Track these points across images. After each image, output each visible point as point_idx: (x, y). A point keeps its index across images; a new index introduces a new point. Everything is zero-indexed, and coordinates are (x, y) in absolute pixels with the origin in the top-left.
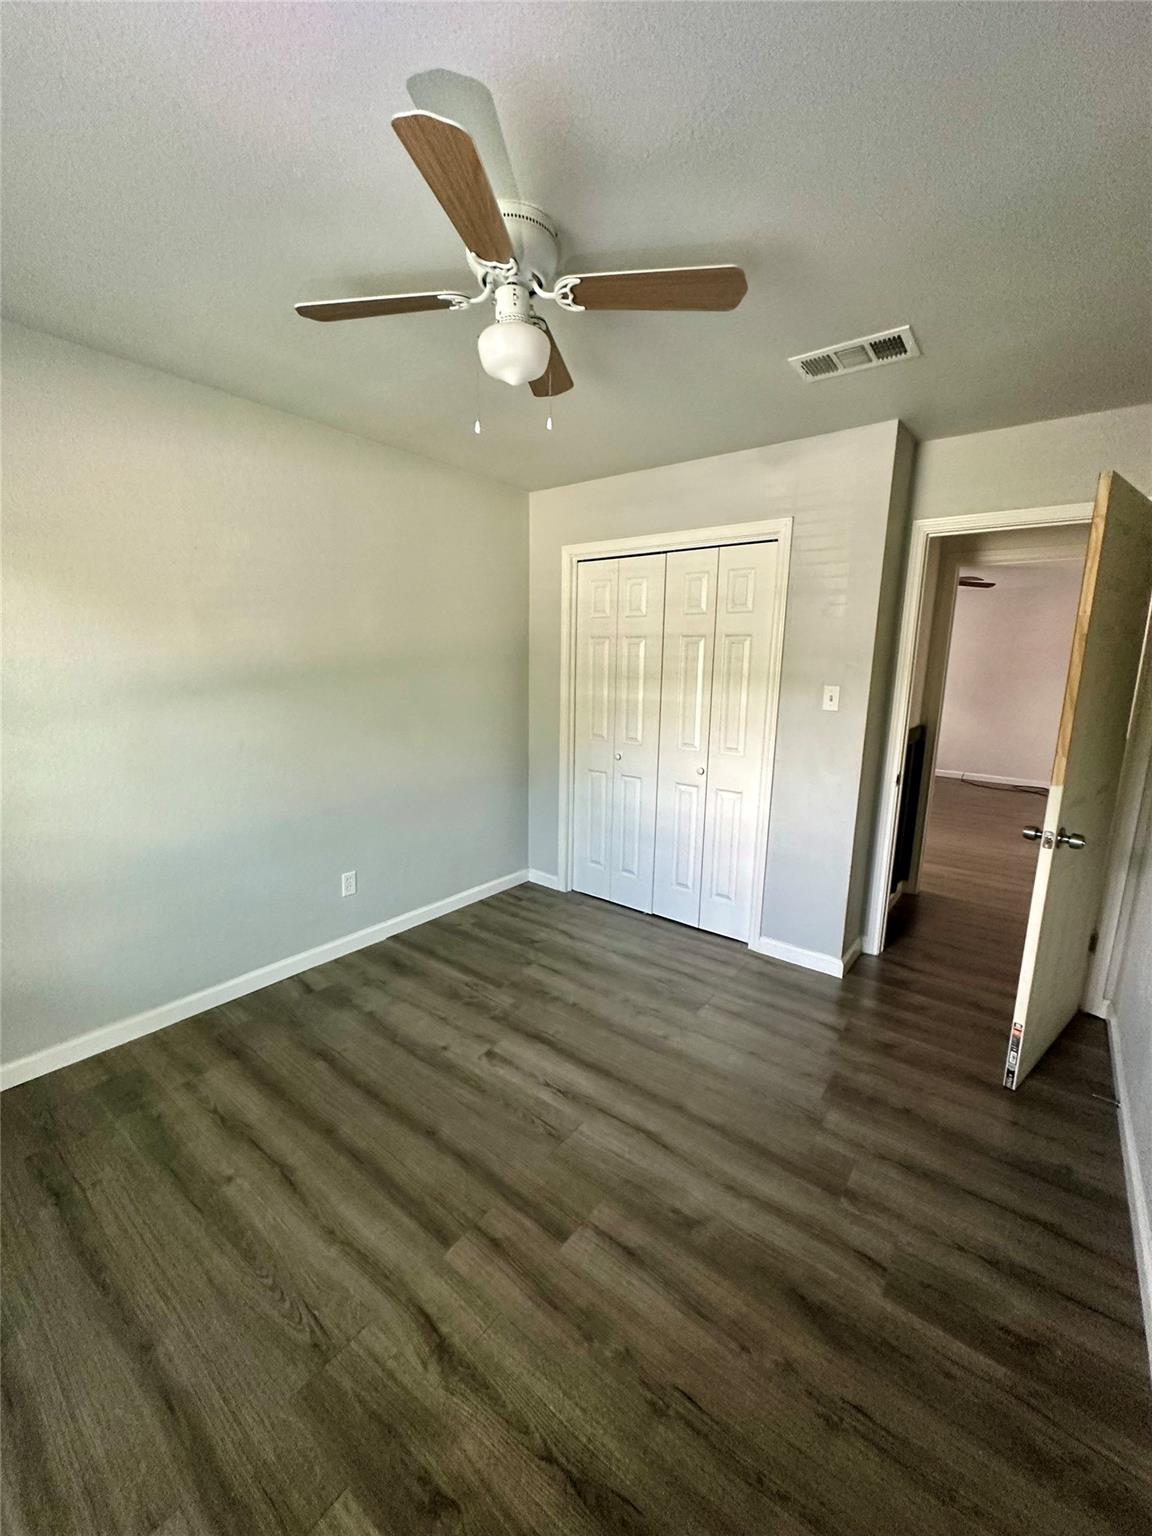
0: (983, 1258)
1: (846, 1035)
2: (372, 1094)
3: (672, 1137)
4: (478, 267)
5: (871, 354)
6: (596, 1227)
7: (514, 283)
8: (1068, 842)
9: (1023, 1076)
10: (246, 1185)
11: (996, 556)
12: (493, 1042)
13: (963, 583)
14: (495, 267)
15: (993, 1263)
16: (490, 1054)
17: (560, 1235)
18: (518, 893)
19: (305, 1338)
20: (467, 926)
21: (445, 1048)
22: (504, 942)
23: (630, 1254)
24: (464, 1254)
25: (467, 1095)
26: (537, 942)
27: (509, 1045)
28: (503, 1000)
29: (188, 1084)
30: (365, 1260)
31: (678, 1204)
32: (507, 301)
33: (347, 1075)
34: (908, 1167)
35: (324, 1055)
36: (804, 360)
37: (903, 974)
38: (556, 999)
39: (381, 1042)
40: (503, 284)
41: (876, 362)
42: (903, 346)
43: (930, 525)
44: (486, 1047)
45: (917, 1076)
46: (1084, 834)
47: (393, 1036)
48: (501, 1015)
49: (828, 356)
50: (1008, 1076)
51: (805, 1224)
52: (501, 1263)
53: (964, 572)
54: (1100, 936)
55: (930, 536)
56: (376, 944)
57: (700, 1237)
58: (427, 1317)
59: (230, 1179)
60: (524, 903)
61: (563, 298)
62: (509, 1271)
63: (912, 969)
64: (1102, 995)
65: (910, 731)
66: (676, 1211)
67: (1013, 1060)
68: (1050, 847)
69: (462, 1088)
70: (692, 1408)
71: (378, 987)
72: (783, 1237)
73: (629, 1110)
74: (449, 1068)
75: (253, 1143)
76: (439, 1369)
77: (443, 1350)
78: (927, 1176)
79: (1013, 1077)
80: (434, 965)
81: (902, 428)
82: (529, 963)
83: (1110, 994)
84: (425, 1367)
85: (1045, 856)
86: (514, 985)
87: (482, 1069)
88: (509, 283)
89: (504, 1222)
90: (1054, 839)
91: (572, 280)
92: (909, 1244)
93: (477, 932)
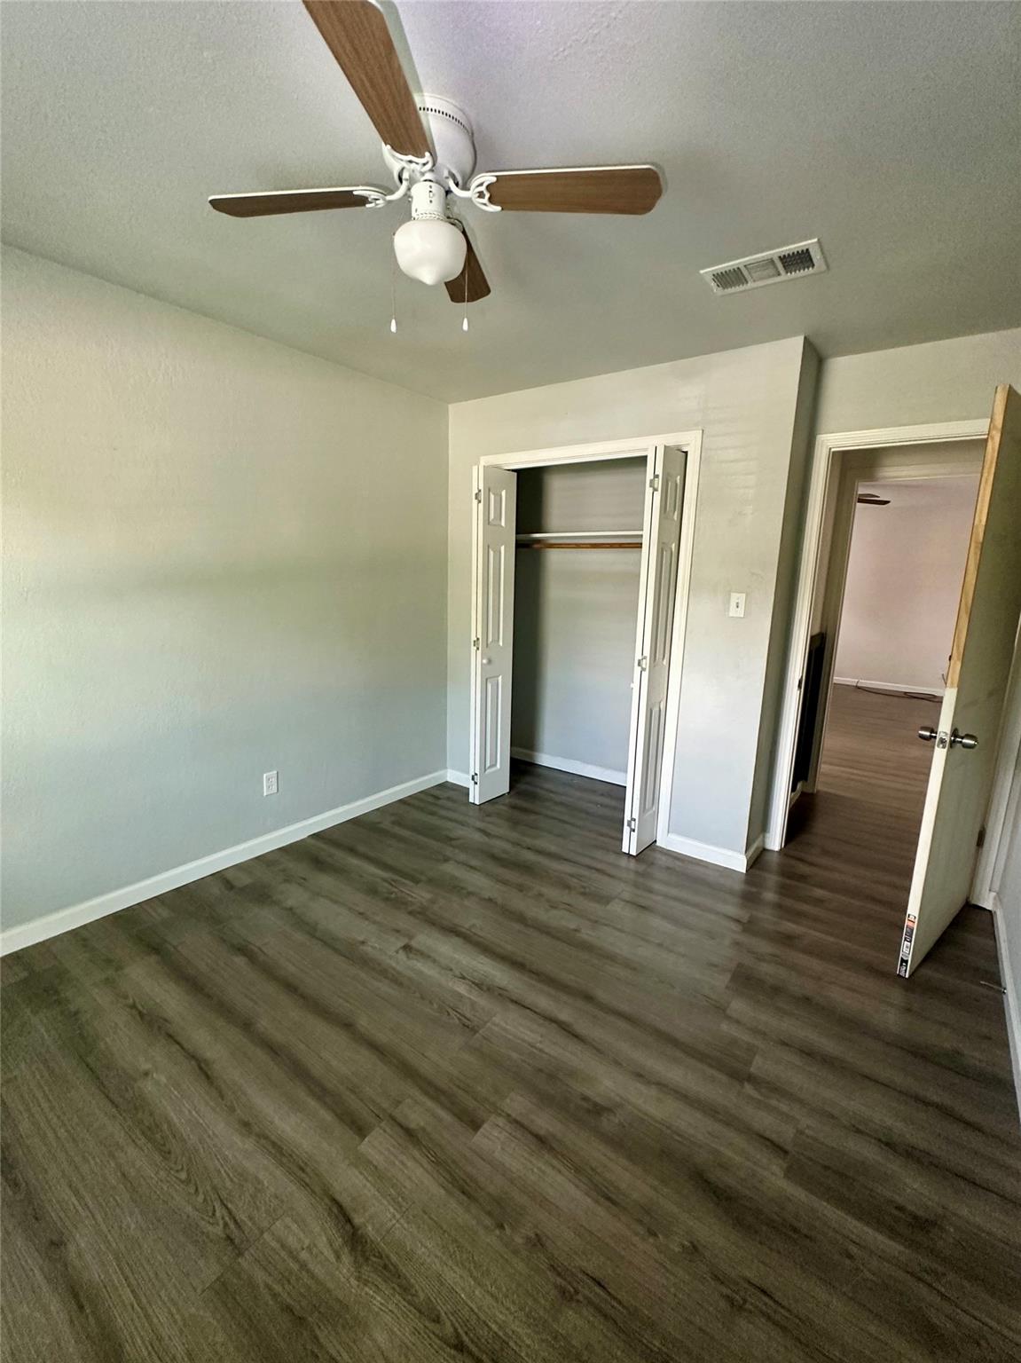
0: (880, 1140)
1: (749, 927)
2: (291, 987)
3: (582, 1027)
4: (395, 161)
5: (779, 265)
6: (509, 1115)
7: (430, 181)
8: (961, 742)
9: (916, 965)
10: (163, 1080)
11: (894, 472)
12: (411, 938)
13: (860, 501)
14: (411, 162)
15: (889, 1144)
16: (407, 948)
17: (475, 1125)
18: (438, 793)
19: (218, 1230)
20: (386, 825)
21: (363, 943)
22: (421, 838)
23: (542, 1142)
24: (378, 1145)
25: (385, 987)
26: (454, 839)
27: (427, 939)
28: (421, 895)
29: (107, 979)
30: (278, 1150)
31: (589, 1093)
32: (424, 199)
33: (268, 971)
34: (808, 1053)
35: (243, 950)
36: (715, 273)
37: (803, 869)
38: (470, 894)
39: (299, 937)
40: (419, 181)
41: (785, 276)
42: (811, 260)
43: (832, 440)
44: (405, 941)
45: (815, 965)
46: (974, 734)
47: (311, 930)
48: (419, 910)
49: (738, 268)
50: (901, 965)
51: (710, 1110)
52: (416, 1153)
53: (862, 490)
54: (988, 831)
55: (833, 450)
56: (297, 842)
57: (608, 1123)
58: (340, 1207)
59: (146, 1074)
60: (440, 802)
61: (479, 197)
62: (424, 1161)
63: (811, 864)
64: (988, 888)
65: (812, 638)
66: (585, 1099)
67: (907, 950)
68: (944, 747)
69: (380, 981)
70: (602, 1293)
71: (300, 885)
72: (689, 1123)
73: (543, 1002)
74: (366, 962)
75: (170, 1036)
76: (353, 1259)
77: (355, 1240)
78: (828, 1062)
79: (906, 966)
80: (354, 861)
81: (808, 344)
82: (446, 860)
83: (996, 886)
84: (338, 1257)
85: (940, 755)
86: (430, 881)
87: (401, 963)
88: (426, 181)
89: (419, 1113)
90: (948, 739)
91: (489, 178)
92: (808, 1127)
93: (397, 830)
